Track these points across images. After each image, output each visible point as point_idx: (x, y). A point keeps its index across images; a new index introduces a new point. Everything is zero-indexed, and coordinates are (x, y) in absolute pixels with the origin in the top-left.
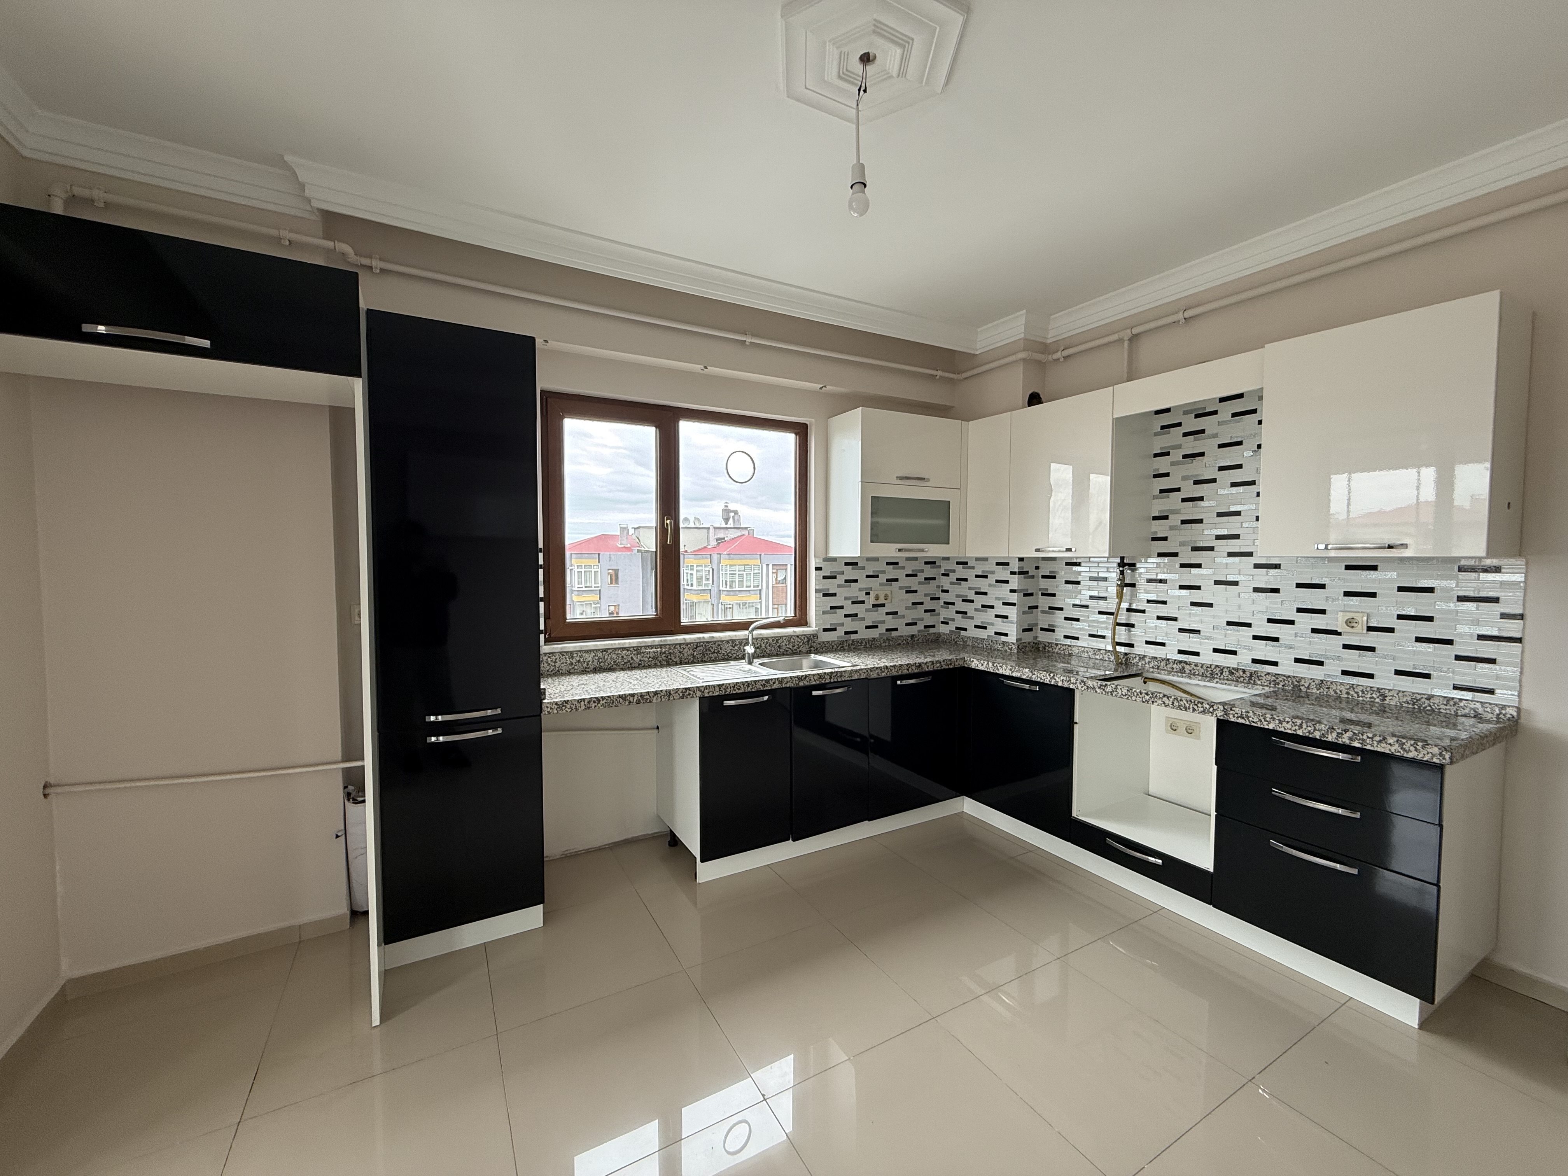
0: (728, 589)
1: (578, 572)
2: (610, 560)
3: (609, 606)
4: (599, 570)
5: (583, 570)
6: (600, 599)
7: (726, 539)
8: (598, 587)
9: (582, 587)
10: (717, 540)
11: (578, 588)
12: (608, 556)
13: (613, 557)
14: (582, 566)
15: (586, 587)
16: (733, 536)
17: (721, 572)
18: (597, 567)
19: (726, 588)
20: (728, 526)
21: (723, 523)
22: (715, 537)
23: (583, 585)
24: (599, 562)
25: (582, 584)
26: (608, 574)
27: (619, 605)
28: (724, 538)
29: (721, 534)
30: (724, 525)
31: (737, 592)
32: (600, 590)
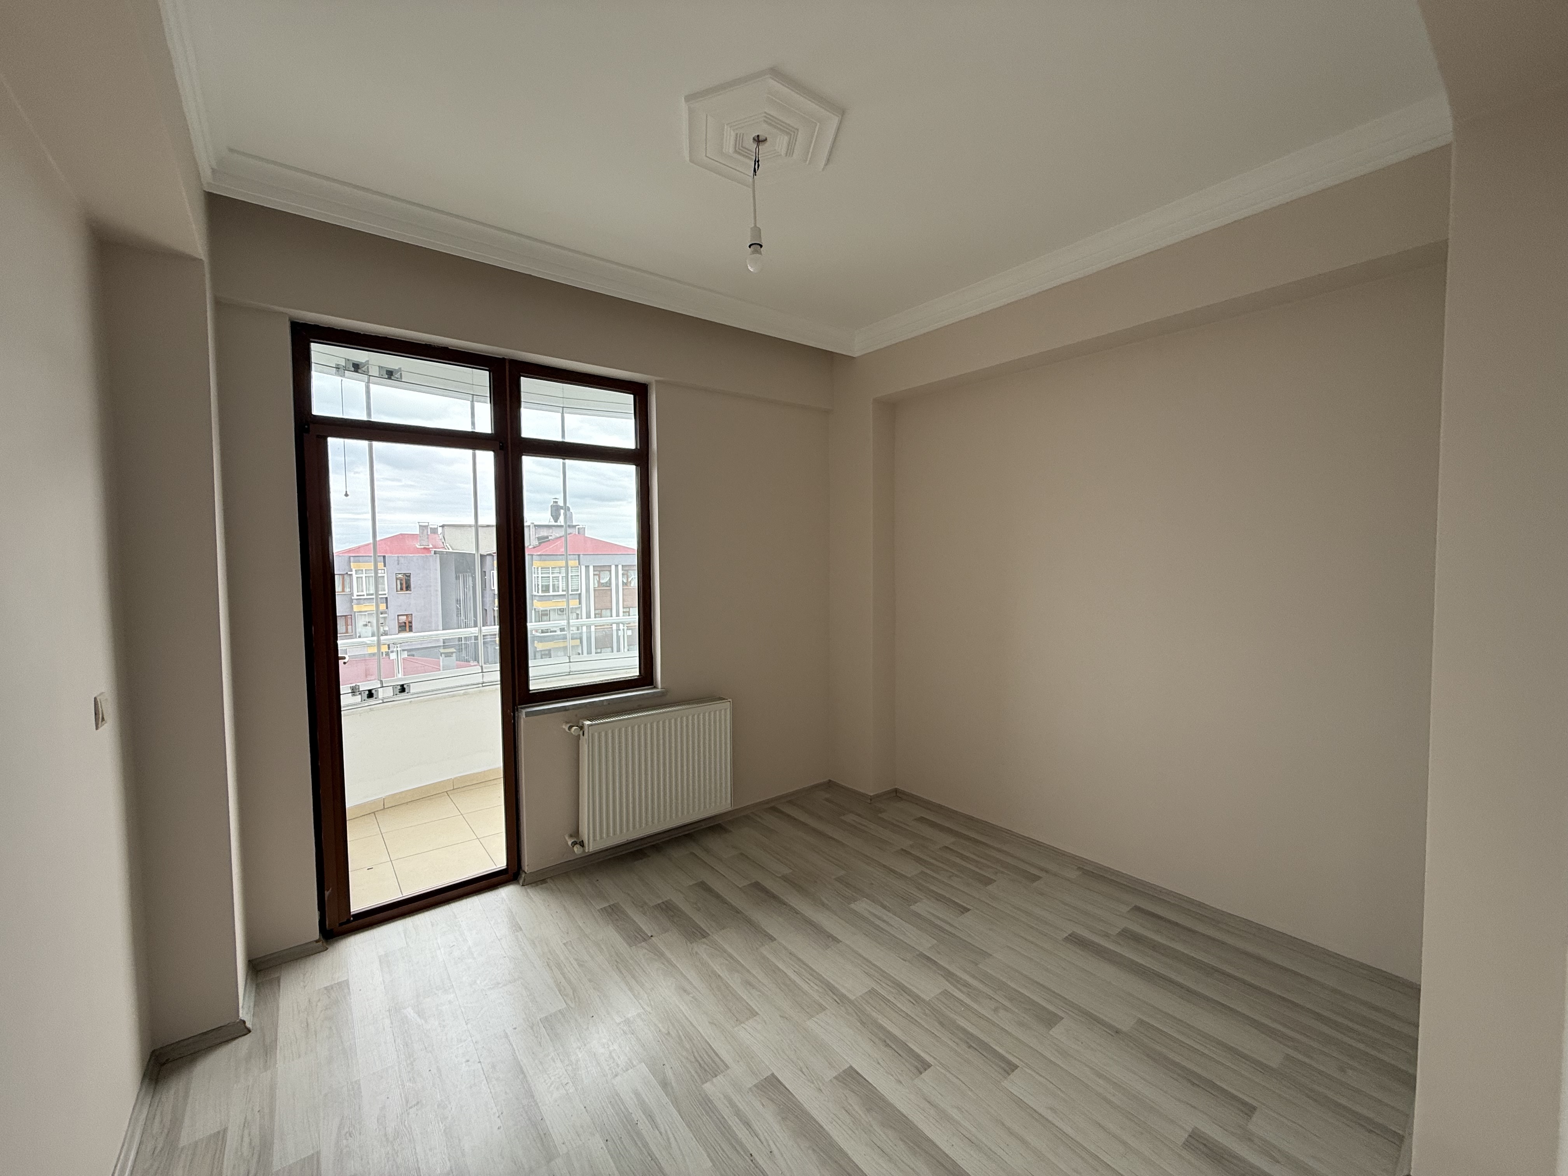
0: (540, 594)
1: (357, 577)
2: (398, 564)
3: (398, 616)
4: (385, 575)
5: (364, 576)
6: (387, 608)
7: (550, 538)
8: (385, 594)
9: (364, 595)
10: (539, 539)
11: (357, 596)
12: (396, 559)
13: (402, 560)
14: (362, 570)
15: (367, 595)
16: (558, 535)
17: (534, 575)
18: (383, 571)
19: (538, 592)
20: (558, 524)
21: (552, 520)
22: (537, 536)
23: (365, 593)
24: (385, 566)
25: (362, 591)
26: (397, 579)
27: (412, 614)
28: (547, 537)
29: (544, 533)
30: (553, 523)
31: (552, 597)
32: (386, 598)
